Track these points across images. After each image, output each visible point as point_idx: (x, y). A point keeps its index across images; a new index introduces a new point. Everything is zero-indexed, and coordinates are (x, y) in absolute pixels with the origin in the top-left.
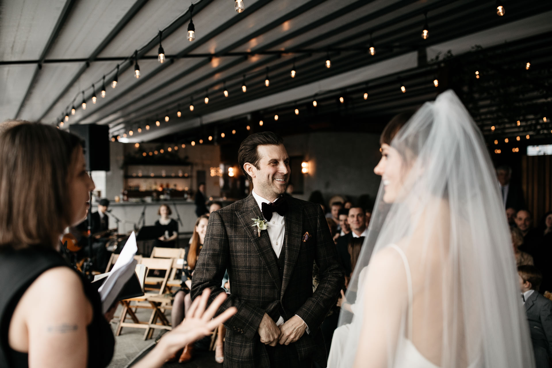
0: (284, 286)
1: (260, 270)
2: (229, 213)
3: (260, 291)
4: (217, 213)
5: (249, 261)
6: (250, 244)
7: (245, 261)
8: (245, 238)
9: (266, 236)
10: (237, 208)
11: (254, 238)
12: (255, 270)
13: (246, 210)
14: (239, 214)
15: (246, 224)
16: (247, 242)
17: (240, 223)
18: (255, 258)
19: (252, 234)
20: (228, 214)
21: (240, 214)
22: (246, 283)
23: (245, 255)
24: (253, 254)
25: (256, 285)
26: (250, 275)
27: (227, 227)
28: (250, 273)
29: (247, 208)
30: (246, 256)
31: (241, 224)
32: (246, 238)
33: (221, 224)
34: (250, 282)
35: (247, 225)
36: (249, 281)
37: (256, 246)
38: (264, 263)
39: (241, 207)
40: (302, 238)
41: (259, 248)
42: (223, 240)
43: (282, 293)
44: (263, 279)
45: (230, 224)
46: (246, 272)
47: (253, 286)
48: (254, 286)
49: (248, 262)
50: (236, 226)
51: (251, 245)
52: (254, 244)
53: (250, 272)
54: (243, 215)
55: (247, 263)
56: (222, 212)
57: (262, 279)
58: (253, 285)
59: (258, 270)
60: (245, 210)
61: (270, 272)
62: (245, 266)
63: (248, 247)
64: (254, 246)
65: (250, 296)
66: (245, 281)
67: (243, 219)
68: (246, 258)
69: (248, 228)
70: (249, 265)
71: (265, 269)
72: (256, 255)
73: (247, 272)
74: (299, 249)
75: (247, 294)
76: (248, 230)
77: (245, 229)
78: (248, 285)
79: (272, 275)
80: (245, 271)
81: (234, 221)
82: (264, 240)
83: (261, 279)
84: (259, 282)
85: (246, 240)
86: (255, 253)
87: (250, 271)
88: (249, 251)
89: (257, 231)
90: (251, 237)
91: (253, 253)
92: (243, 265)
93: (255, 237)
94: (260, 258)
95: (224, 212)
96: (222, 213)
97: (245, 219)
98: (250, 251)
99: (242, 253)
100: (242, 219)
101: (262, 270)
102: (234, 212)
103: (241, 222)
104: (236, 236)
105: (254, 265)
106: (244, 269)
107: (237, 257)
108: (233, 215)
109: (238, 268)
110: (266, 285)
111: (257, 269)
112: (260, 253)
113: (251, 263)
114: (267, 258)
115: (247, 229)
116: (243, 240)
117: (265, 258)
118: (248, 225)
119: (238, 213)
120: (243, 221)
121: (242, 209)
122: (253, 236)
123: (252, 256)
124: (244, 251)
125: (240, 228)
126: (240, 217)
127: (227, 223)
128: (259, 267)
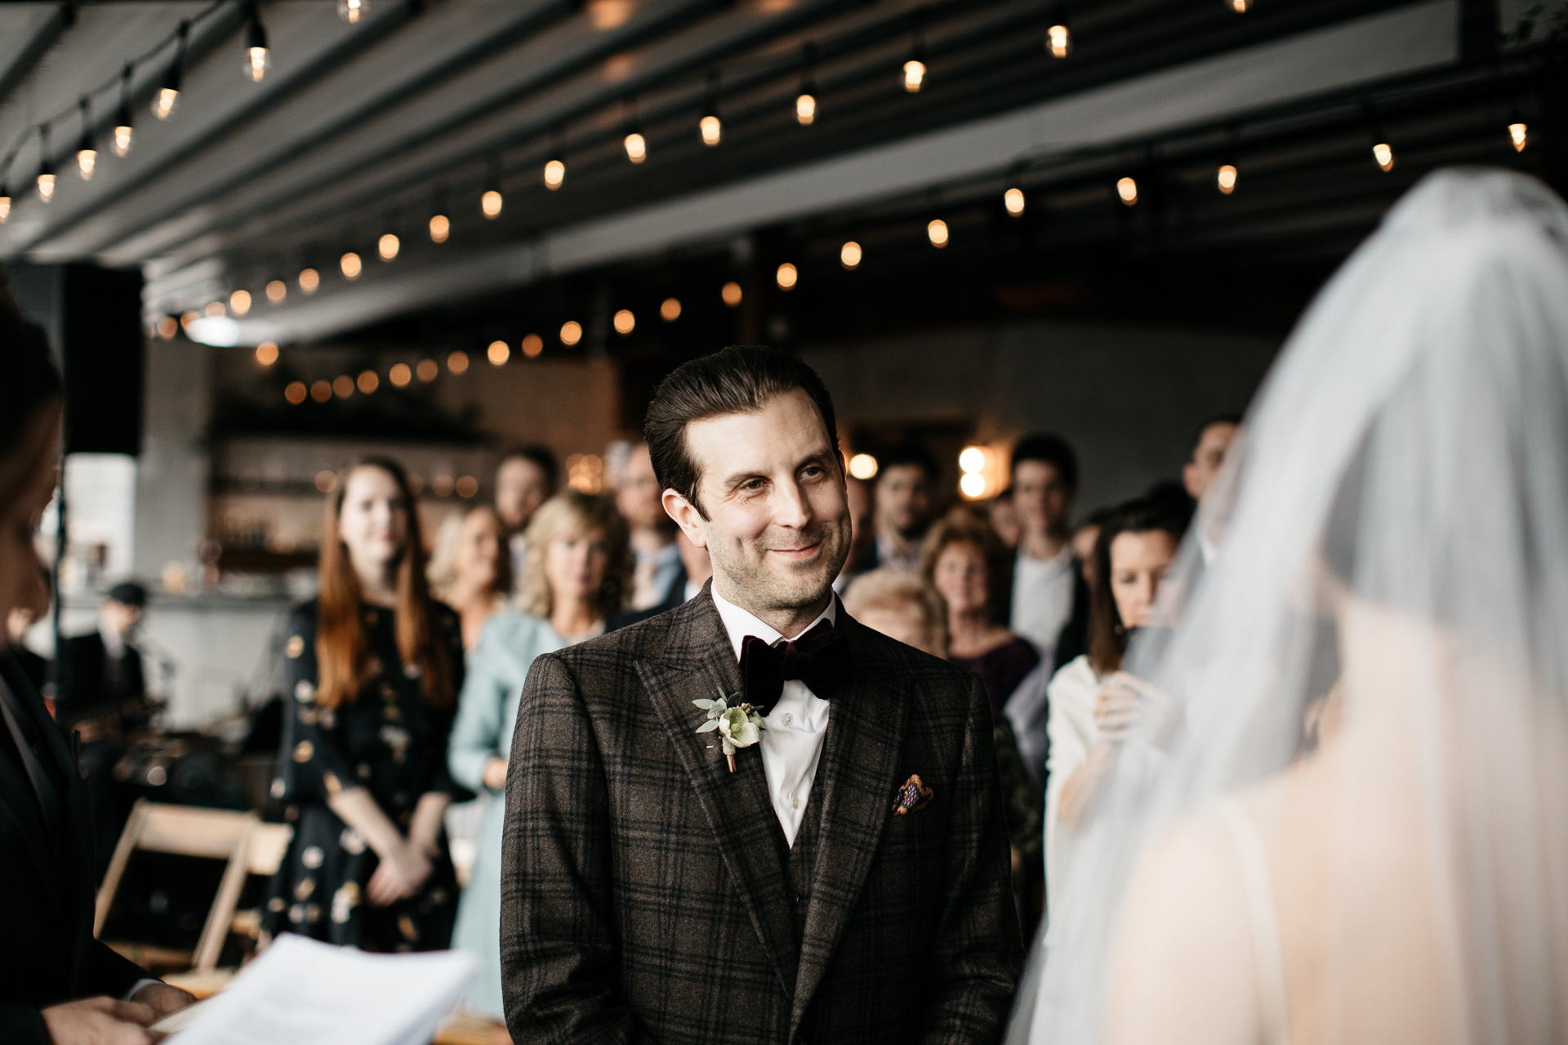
0: (805, 985)
1: (718, 908)
2: (606, 662)
3: (710, 994)
4: (558, 661)
5: (676, 867)
6: (685, 799)
7: (660, 865)
8: (667, 770)
9: (754, 774)
10: (643, 643)
11: (704, 774)
12: (698, 905)
13: (681, 656)
14: (649, 674)
15: (676, 718)
16: (673, 788)
17: (650, 710)
18: (703, 856)
19: (698, 761)
20: (604, 668)
21: (655, 674)
22: (654, 955)
23: (660, 841)
24: (694, 840)
25: (696, 968)
26: (675, 924)
27: (596, 718)
28: (676, 914)
29: (684, 649)
30: (664, 845)
31: (656, 715)
32: (674, 772)
33: (575, 706)
34: (671, 953)
35: (681, 720)
36: (666, 950)
37: (709, 809)
38: (736, 879)
39: (660, 641)
40: (895, 795)
41: (722, 817)
42: (584, 774)
43: (797, 1012)
44: (726, 945)
45: (608, 709)
46: (659, 911)
47: (680, 972)
48: (687, 972)
49: (670, 871)
50: (635, 720)
51: (688, 801)
52: (705, 801)
53: (676, 912)
54: (665, 680)
55: (665, 873)
56: (582, 659)
57: (721, 948)
58: (682, 966)
59: (710, 907)
60: (674, 656)
61: (758, 918)
62: (658, 887)
63: (675, 812)
64: (703, 807)
65: (664, 1013)
66: (652, 948)
67: (665, 694)
68: (663, 852)
69: (683, 732)
70: (674, 883)
71: (740, 905)
72: (707, 846)
73: (664, 912)
74: (874, 840)
75: (656, 1003)
76: (683, 742)
77: (669, 738)
78: (660, 967)
79: (764, 934)
80: (655, 907)
81: (626, 699)
82: (744, 785)
83: (718, 945)
84: (709, 958)
85: (673, 780)
86: (706, 837)
87: (677, 907)
88: (678, 827)
89: (717, 749)
90: (692, 772)
91: (694, 835)
92: (651, 881)
93: (710, 772)
94: (721, 860)
95: (589, 660)
96: (581, 664)
97: (673, 696)
98: (685, 827)
99: (653, 831)
100: (660, 694)
101: (727, 908)
102: (628, 663)
103: (658, 709)
104: (630, 758)
105: (695, 885)
106: (652, 899)
107: (628, 845)
108: (623, 672)
109: (630, 890)
110: (734, 974)
111: (704, 900)
112: (725, 838)
113: (682, 876)
114: (753, 860)
115: (680, 737)
116: (660, 779)
117: (742, 863)
118: (686, 722)
119: (648, 668)
120: (664, 704)
121: (665, 652)
122: (704, 769)
123: (691, 847)
124: (657, 824)
125: (650, 729)
126: (651, 686)
127: (600, 703)
128: (717, 895)
